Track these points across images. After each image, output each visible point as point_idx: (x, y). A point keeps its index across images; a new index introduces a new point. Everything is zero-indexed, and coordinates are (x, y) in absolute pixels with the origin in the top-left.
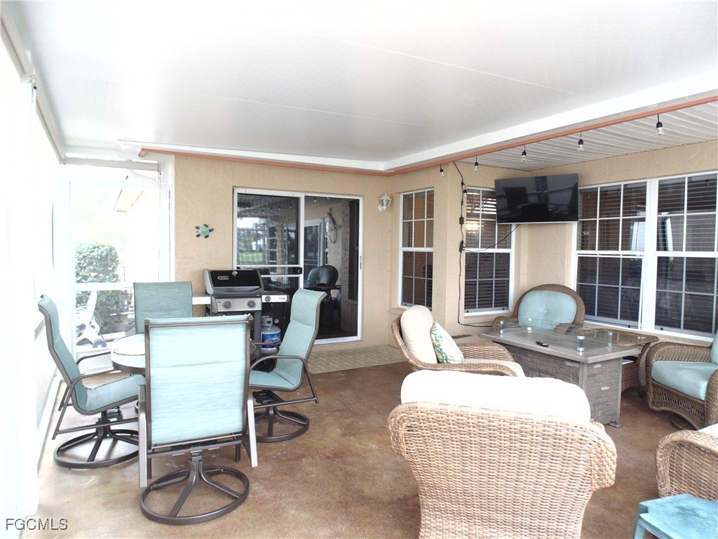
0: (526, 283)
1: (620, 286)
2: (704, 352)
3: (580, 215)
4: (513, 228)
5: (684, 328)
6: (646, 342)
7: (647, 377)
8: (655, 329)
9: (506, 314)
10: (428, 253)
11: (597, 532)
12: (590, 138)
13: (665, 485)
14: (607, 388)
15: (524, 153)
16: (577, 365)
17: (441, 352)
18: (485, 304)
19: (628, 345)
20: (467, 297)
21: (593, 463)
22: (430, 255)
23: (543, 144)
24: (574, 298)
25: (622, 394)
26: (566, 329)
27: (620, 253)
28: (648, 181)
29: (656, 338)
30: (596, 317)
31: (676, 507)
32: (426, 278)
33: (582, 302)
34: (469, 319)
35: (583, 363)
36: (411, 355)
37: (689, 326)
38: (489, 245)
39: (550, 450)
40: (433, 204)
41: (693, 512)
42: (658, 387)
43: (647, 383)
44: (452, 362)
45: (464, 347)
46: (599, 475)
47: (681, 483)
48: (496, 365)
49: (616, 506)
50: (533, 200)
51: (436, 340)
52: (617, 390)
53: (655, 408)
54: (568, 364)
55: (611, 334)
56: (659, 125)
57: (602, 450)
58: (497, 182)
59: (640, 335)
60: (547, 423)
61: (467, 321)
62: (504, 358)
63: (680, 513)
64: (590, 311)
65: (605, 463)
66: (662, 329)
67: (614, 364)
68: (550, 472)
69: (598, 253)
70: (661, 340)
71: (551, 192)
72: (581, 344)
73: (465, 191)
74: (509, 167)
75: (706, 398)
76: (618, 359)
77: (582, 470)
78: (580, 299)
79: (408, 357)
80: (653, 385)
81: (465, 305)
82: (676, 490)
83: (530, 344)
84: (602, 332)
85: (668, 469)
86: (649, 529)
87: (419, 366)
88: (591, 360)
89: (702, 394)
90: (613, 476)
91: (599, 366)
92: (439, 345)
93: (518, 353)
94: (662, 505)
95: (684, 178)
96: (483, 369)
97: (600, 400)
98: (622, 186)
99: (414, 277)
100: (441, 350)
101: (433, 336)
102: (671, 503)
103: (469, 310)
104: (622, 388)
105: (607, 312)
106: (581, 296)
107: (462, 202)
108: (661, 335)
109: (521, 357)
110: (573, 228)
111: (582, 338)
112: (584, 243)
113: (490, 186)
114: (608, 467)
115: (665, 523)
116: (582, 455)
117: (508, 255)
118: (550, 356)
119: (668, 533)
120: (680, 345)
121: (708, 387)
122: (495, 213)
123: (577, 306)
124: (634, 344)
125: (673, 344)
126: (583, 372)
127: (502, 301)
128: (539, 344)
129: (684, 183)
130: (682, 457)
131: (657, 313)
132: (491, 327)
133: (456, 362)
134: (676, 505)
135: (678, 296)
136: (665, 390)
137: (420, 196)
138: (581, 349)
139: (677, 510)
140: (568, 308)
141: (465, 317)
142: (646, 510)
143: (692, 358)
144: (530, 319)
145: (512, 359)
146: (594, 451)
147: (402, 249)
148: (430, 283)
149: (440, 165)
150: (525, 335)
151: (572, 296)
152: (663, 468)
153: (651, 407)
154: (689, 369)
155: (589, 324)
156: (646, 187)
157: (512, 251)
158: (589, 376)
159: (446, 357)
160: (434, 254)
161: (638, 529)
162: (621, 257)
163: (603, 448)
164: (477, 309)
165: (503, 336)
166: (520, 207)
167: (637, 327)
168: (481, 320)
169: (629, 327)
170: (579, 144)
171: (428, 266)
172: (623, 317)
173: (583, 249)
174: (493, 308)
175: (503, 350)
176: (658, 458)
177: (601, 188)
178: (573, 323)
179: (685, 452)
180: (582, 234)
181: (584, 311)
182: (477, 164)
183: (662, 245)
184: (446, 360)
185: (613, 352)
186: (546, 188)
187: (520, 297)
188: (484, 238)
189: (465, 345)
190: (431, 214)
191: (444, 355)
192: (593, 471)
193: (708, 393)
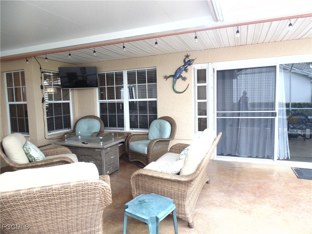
0: (78, 116)
1: (117, 114)
2: (146, 136)
3: (99, 85)
4: (70, 90)
5: (140, 128)
6: (127, 135)
7: (128, 149)
8: (130, 129)
9: (70, 131)
10: (24, 104)
11: (111, 221)
12: (98, 50)
13: (135, 193)
14: (113, 157)
15: (70, 55)
16: (100, 150)
17: (30, 156)
18: (59, 127)
19: (120, 138)
20: (49, 125)
21: (102, 197)
22: (26, 105)
23: (78, 51)
24: (99, 121)
25: (119, 158)
26: (96, 134)
27: (116, 101)
28: (123, 71)
29: (130, 133)
30: (109, 128)
31: (138, 201)
32: (25, 118)
33: (103, 122)
34: (50, 136)
35: (103, 149)
36: (11, 161)
37: (141, 127)
38: (58, 99)
39: (81, 197)
40: (24, 79)
41: (144, 201)
42: (132, 152)
43: (128, 152)
44: (38, 160)
45: (45, 151)
46: (105, 202)
47: (140, 190)
48: (61, 157)
49: (119, 206)
50: (80, 78)
51: (27, 150)
52: (117, 157)
53: (132, 161)
54: (97, 150)
55: (113, 134)
56: (124, 47)
57: (104, 191)
58: (60, 68)
59: (125, 133)
60: (78, 185)
61: (50, 137)
62: (67, 153)
63: (139, 204)
64: (106, 126)
65: (107, 196)
66: (132, 129)
67: (115, 147)
68: (83, 208)
69: (107, 101)
70: (132, 134)
71: (88, 75)
72: (101, 140)
73: (42, 72)
74: (65, 62)
75: (147, 153)
76: (117, 144)
77: (97, 201)
78: (102, 121)
79: (9, 163)
80: (130, 152)
81: (48, 129)
82: (138, 193)
83: (80, 144)
84: (110, 133)
85: (135, 186)
86: (128, 215)
87: (16, 166)
88: (105, 147)
89: (146, 153)
90: (111, 200)
91: (109, 148)
92: (29, 153)
93: (74, 149)
94: (133, 202)
95: (135, 71)
96: (54, 161)
97: (111, 163)
98: (114, 73)
99: (17, 118)
100: (31, 155)
101: (25, 149)
102: (136, 200)
103: (51, 131)
104: (119, 156)
105: (113, 125)
106: (102, 120)
107: (41, 78)
108: (132, 132)
109: (76, 150)
110: (96, 91)
111: (101, 138)
112: (102, 97)
113: (57, 70)
114: (108, 197)
115: (134, 210)
116: (96, 195)
117: (69, 103)
118: (89, 148)
119: (135, 214)
120: (138, 135)
121: (148, 149)
122: (60, 84)
123: (101, 124)
124: (122, 137)
125: (136, 135)
126: (103, 152)
127: (68, 125)
128: (84, 143)
129: (136, 72)
130: (139, 180)
131: (130, 123)
132: (62, 138)
133: (41, 160)
134: (138, 200)
135: (137, 116)
136: (134, 153)
137: (16, 74)
138: (101, 143)
139: (138, 202)
140: (97, 125)
141: (49, 135)
142: (127, 207)
143: (142, 139)
144: (80, 132)
145: (71, 153)
146: (101, 192)
147: (8, 103)
148: (27, 120)
149: (26, 57)
150: (77, 140)
151: (98, 120)
152: (133, 186)
153: (130, 161)
154: (141, 143)
155: (106, 131)
156: (123, 74)
157: (70, 102)
158: (106, 154)
159: (34, 158)
160: (27, 105)
161: (125, 216)
162: (116, 102)
163: (105, 189)
164: (55, 131)
165: (67, 142)
166: (74, 81)
167: (124, 130)
168: (57, 136)
169: (121, 130)
170: (94, 52)
171: (25, 112)
172: (119, 127)
173: (101, 99)
174: (63, 129)
175: (67, 149)
176: (131, 183)
177: (106, 73)
178: (100, 131)
179: (140, 178)
180: (101, 93)
181: (104, 126)
182: (46, 58)
183: (131, 97)
184: (34, 160)
185: (114, 141)
186: (86, 73)
187: (76, 122)
188: (55, 96)
189: (46, 150)
190: (24, 84)
191: (33, 158)
192: (102, 201)
193: (148, 151)
